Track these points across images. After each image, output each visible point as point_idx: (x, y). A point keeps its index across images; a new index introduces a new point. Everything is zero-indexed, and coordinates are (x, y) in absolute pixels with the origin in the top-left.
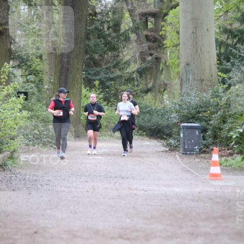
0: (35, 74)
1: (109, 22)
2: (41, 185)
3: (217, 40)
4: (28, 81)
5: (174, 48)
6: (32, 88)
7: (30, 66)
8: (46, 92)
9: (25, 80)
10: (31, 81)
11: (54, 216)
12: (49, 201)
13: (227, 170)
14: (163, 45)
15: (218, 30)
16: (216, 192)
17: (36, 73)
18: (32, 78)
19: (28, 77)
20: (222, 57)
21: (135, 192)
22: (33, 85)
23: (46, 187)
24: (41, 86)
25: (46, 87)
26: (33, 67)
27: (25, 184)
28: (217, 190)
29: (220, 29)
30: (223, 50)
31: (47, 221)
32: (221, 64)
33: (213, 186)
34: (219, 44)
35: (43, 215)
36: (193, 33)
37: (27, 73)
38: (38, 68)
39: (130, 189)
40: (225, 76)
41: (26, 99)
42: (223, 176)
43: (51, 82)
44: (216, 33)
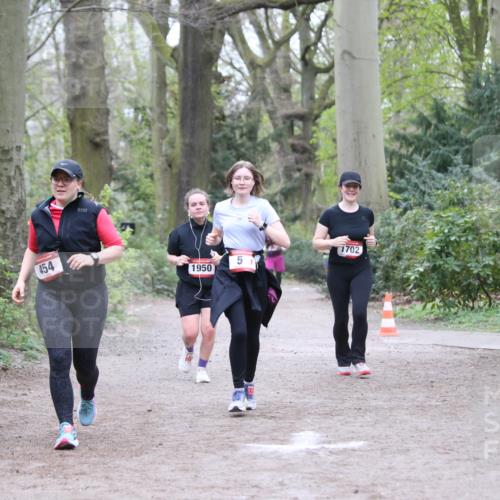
0: (144, 199)
1: (241, 128)
2: (155, 348)
3: (386, 150)
4: (135, 208)
5: (330, 161)
6: (140, 218)
7: (137, 189)
8: (159, 224)
9: (131, 207)
10: (139, 210)
11: (173, 388)
12: (167, 369)
13: (403, 323)
14: (315, 157)
15: (387, 136)
16: (390, 352)
17: (145, 197)
18: (140, 204)
19: (136, 203)
20: (394, 173)
21: (281, 354)
22: (142, 214)
23: (160, 350)
24: (152, 215)
25: (160, 216)
26: (142, 190)
27: (133, 347)
28: (392, 349)
29: (390, 133)
30: (395, 163)
31: (163, 396)
32: (392, 181)
33: (386, 344)
34: (390, 154)
35: (159, 388)
36: (355, 140)
37: (133, 198)
38: (148, 191)
39: (274, 350)
40: (398, 196)
41: (133, 233)
42: (398, 332)
43: (165, 210)
44: (385, 140)
